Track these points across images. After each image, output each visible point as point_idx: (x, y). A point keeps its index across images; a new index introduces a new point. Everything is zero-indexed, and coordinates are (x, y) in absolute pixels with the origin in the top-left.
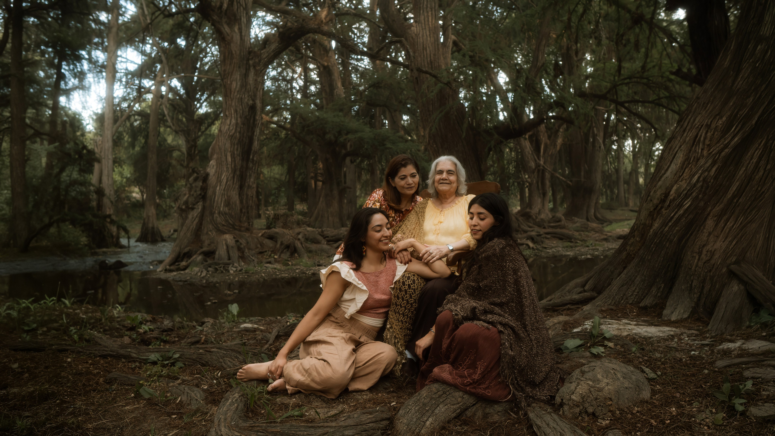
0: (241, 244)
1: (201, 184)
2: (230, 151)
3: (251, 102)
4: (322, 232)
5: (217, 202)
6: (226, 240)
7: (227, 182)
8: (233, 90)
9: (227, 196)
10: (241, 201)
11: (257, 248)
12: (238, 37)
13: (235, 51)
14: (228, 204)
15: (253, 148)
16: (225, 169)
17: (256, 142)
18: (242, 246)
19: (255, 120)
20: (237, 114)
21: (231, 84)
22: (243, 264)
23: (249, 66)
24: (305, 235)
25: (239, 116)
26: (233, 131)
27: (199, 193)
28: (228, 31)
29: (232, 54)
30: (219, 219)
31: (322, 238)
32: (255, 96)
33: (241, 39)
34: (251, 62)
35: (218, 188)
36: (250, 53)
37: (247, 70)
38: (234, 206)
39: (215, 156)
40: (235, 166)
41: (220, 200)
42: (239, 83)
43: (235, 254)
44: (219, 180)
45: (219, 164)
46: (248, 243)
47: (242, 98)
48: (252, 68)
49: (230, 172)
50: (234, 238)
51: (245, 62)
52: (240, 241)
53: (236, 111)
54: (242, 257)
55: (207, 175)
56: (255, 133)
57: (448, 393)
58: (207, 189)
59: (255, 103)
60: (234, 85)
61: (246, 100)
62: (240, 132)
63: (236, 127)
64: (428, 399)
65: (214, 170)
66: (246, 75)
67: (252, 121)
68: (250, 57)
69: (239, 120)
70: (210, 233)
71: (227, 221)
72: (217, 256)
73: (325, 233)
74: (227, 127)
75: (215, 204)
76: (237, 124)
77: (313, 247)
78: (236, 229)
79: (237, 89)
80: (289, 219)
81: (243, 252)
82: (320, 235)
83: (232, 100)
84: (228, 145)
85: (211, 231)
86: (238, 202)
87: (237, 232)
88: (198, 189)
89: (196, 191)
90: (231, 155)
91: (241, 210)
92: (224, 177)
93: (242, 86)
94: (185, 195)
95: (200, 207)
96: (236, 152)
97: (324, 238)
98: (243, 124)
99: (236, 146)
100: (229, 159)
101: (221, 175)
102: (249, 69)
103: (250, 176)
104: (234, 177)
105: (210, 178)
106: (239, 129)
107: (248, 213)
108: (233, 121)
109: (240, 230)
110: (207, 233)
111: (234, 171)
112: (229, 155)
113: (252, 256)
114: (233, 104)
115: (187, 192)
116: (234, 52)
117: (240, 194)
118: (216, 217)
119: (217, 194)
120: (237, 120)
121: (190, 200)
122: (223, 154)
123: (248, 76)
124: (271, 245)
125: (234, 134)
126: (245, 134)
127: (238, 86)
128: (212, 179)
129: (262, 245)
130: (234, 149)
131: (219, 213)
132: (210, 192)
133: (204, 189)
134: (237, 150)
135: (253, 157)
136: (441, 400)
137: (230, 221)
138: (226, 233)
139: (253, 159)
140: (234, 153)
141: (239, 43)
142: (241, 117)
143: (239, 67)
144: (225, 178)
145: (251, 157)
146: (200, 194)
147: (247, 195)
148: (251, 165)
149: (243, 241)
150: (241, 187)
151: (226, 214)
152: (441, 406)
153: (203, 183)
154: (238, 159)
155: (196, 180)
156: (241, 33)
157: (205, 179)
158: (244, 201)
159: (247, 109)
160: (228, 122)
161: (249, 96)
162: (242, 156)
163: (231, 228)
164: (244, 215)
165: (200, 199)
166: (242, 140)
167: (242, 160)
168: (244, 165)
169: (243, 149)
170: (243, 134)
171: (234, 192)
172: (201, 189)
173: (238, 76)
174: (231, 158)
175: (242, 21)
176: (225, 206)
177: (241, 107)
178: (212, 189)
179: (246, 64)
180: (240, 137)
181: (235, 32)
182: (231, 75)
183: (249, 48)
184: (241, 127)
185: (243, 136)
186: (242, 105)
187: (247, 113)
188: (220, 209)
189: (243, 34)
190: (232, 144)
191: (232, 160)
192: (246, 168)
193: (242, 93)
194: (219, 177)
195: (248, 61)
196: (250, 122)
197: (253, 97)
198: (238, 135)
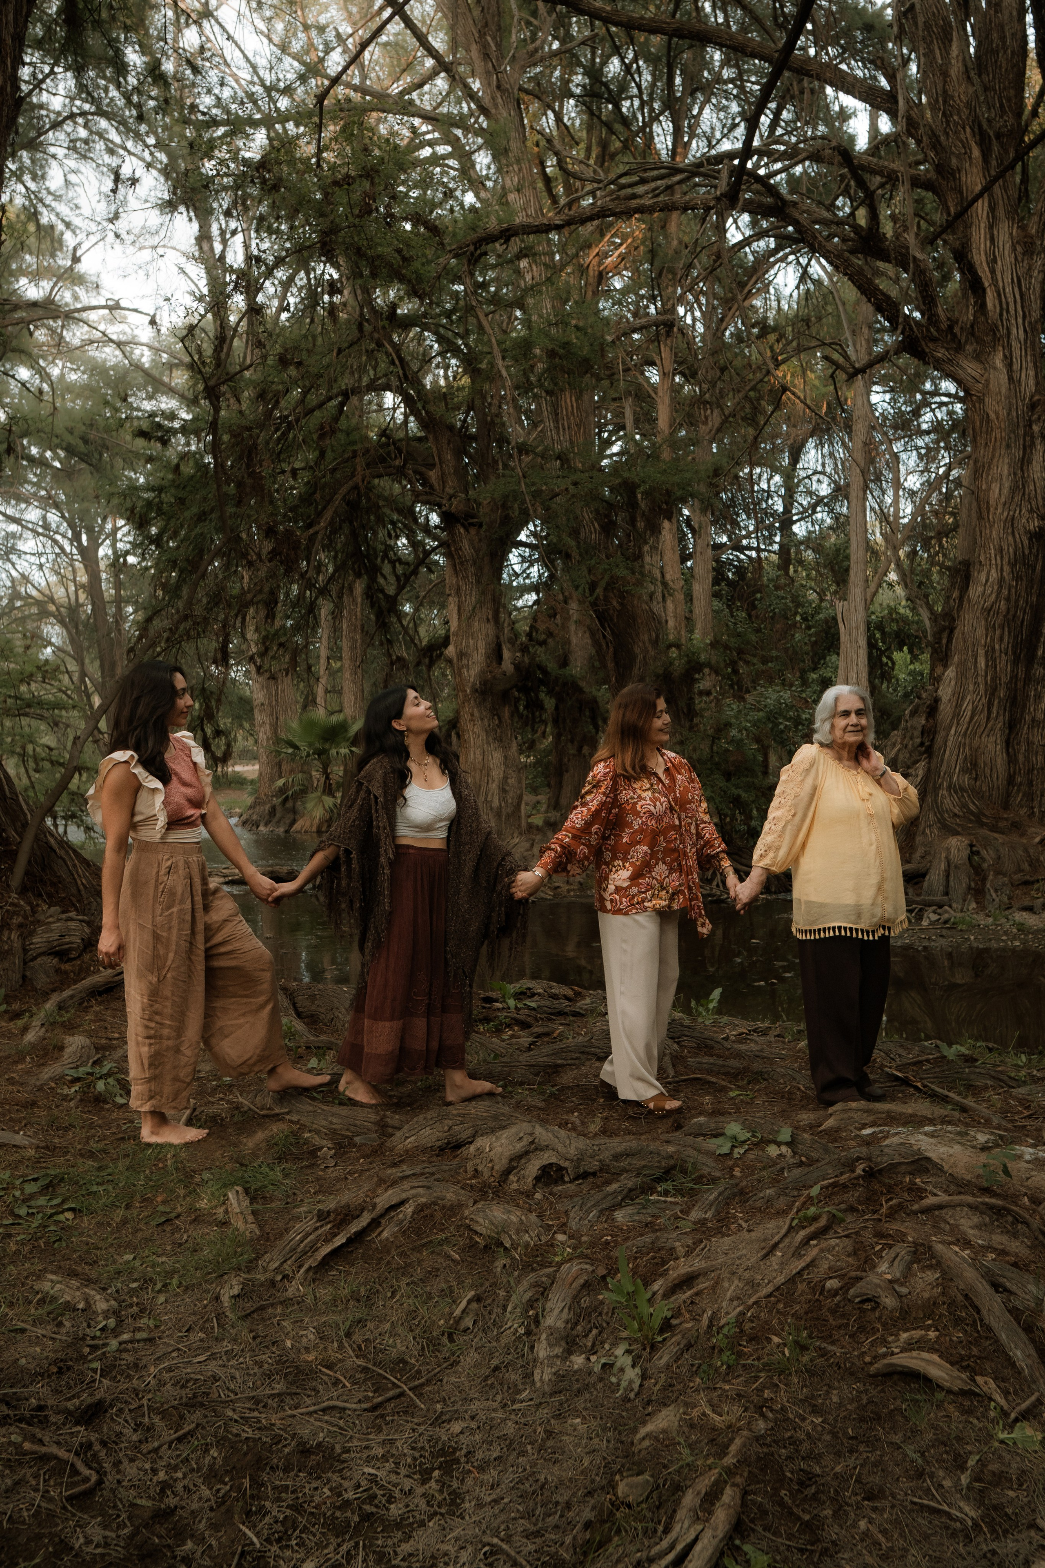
0: (983, 859)
1: (924, 721)
2: (986, 645)
3: (1035, 524)
5: (949, 761)
6: (948, 850)
7: (973, 716)
8: (992, 502)
9: (971, 748)
10: (1012, 759)
11: (1021, 871)
12: (1004, 378)
13: (997, 414)
14: (972, 766)
16: (971, 688)
18: (985, 866)
20: (1003, 558)
21: (989, 489)
22: (973, 905)
23: (1033, 437)
25: (1006, 559)
26: (993, 598)
27: (918, 741)
28: (974, 373)
30: (947, 801)
33: (1011, 379)
34: (1036, 428)
35: (953, 732)
36: (1033, 407)
37: (1028, 449)
38: (988, 771)
39: (956, 659)
40: (994, 679)
41: (954, 757)
42: (1007, 485)
43: (961, 882)
44: (957, 715)
45: (962, 675)
46: (999, 858)
47: (1013, 518)
48: (1038, 442)
49: (982, 692)
50: (972, 845)
51: (1021, 432)
52: (984, 853)
54: (978, 893)
55: (937, 700)
58: (935, 733)
60: (995, 487)
61: (1024, 520)
62: (1008, 599)
63: (1000, 587)
65: (949, 691)
66: (1024, 462)
67: (1038, 566)
68: (1035, 417)
69: (1006, 568)
70: (928, 831)
71: (964, 806)
72: (926, 884)
74: (980, 589)
75: (944, 768)
76: (1001, 580)
78: (982, 825)
79: (1003, 500)
81: (984, 880)
83: (991, 527)
84: (981, 631)
85: (930, 826)
86: (1001, 760)
87: (985, 832)
88: (917, 733)
89: (912, 738)
90: (986, 653)
91: (1011, 780)
92: (967, 707)
93: (1013, 490)
95: (921, 773)
96: (997, 647)
98: (1018, 578)
99: (998, 633)
100: (982, 662)
101: (963, 699)
102: (1033, 444)
103: (1038, 697)
104: (990, 704)
105: (942, 707)
106: (1005, 592)
107: (1030, 784)
108: (994, 574)
109: (994, 829)
110: (924, 835)
111: (992, 691)
112: (981, 652)
113: (996, 891)
114: (996, 535)
115: (899, 740)
116: (993, 416)
117: (1008, 743)
118: (944, 796)
119: (949, 743)
120: (1002, 570)
121: (901, 757)
122: (971, 652)
123: (1030, 462)
125: (993, 604)
126: (1022, 603)
127: (1005, 491)
128: (945, 710)
129: (1035, 864)
130: (992, 640)
131: (949, 787)
132: (939, 739)
133: (930, 732)
134: (1001, 639)
137: (972, 806)
138: (957, 833)
140: (993, 649)
141: (1004, 391)
142: (1013, 565)
143: (1008, 446)
144: (970, 708)
145: (1040, 653)
146: (922, 744)
147: (1030, 744)
148: (1038, 671)
149: (989, 855)
150: (1012, 726)
151: (962, 789)
153: (927, 720)
154: (1004, 664)
155: (914, 713)
156: (1010, 366)
157: (933, 709)
158: (1021, 758)
159: (1026, 542)
160: (983, 578)
161: (1031, 511)
162: (1014, 653)
163: (971, 821)
164: (1018, 791)
165: (921, 754)
166: (1014, 616)
167: (1016, 662)
168: (1021, 674)
169: (1016, 637)
170: (1017, 601)
171: (992, 739)
172: (922, 733)
173: (1006, 467)
174: (987, 661)
175: (1013, 337)
176: (964, 771)
177: (1010, 538)
178: (942, 733)
179: (1025, 435)
180: (1008, 610)
181: (995, 368)
182: (989, 468)
183: (1032, 397)
184: (1010, 587)
185: (1017, 607)
186: (1013, 533)
187: (1027, 552)
188: (951, 779)
189: (1016, 367)
190: (990, 628)
191: (987, 666)
192: (1028, 679)
193: (1013, 507)
194: (958, 706)
195: (1030, 426)
196: (1034, 570)
197: (1041, 511)
198: (1004, 604)
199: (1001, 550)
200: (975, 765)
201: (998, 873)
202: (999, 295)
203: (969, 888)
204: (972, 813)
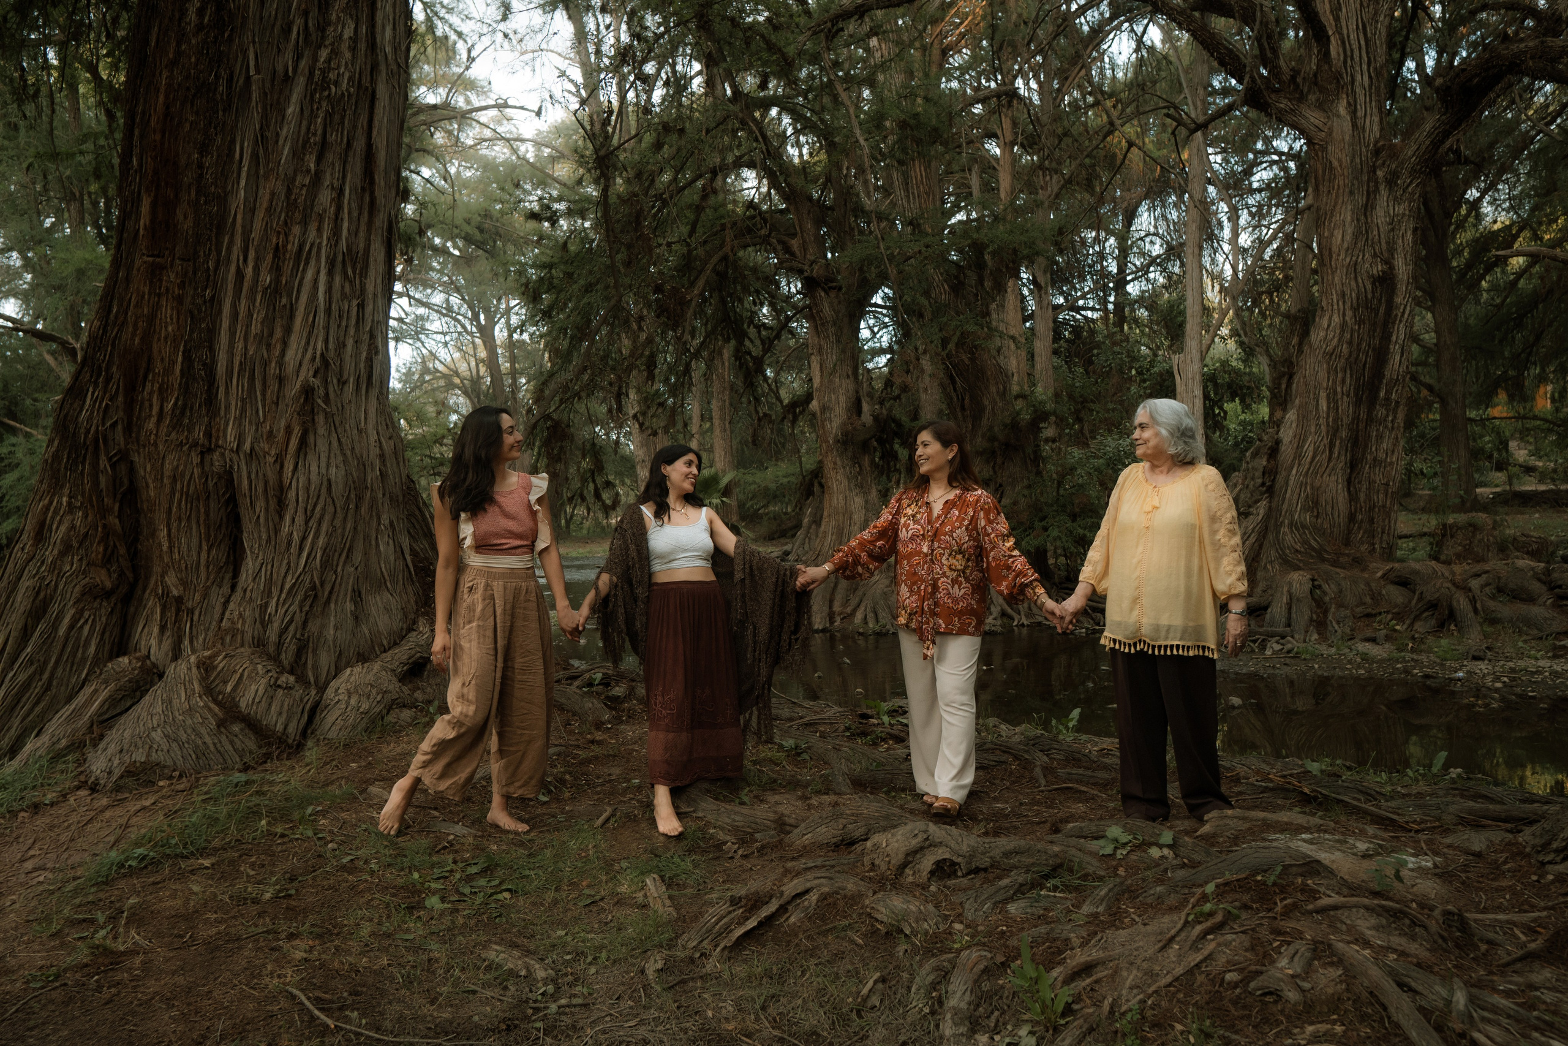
0: (1325, 593)
1: (1264, 463)
2: (1327, 388)
3: (1379, 268)
4: (1548, 572)
5: (1290, 500)
6: (1290, 584)
7: (1313, 458)
8: (1335, 249)
9: (1312, 488)
10: (1353, 498)
11: (1362, 604)
12: (1347, 125)
13: (1340, 161)
14: (1314, 504)
15: (1387, 373)
16: (1313, 429)
17: (1398, 358)
18: (1327, 599)
19: (1390, 305)
20: (1345, 304)
21: (1332, 235)
22: (1315, 636)
23: (1377, 182)
24: (1499, 578)
25: (1348, 304)
26: (1336, 340)
27: (1260, 481)
28: (1317, 122)
29: (1331, 168)
30: (1289, 538)
31: (1544, 588)
32: (1392, 250)
33: (1354, 125)
34: (1380, 173)
35: (1294, 472)
36: (1377, 152)
37: (1371, 195)
38: (1329, 509)
39: (1298, 401)
40: (1335, 420)
41: (1296, 496)
42: (1350, 231)
43: (1303, 614)
44: (1298, 455)
45: (1303, 418)
46: (1341, 591)
47: (1356, 264)
48: (1382, 187)
49: (1324, 433)
50: (1313, 580)
51: (1365, 178)
52: (1325, 587)
54: (1320, 625)
55: (1278, 442)
56: (1394, 338)
58: (1276, 473)
59: (1392, 268)
60: (1338, 234)
61: (1367, 265)
62: (1350, 343)
63: (1343, 331)
65: (1291, 433)
66: (1368, 208)
67: (1383, 310)
68: (1380, 162)
69: (1349, 313)
70: (1269, 567)
71: (1305, 542)
72: (1268, 616)
73: (1555, 575)
74: (1322, 334)
75: (1285, 507)
76: (1344, 324)
77: (1505, 610)
78: (1323, 560)
79: (1345, 245)
80: (1479, 537)
81: (1326, 612)
82: (1539, 580)
83: (1333, 273)
84: (1322, 374)
85: (1271, 562)
86: (1342, 499)
87: (1326, 567)
88: (1258, 474)
89: (1253, 479)
90: (1328, 395)
91: (1352, 518)
92: (1309, 448)
93: (1356, 236)
95: (1262, 512)
96: (1339, 389)
97: (1551, 589)
98: (1360, 322)
99: (1340, 375)
100: (1323, 404)
101: (1305, 441)
102: (1376, 190)
103: (1380, 437)
104: (1332, 445)
105: (1283, 448)
106: (1347, 336)
107: (1371, 521)
108: (1336, 319)
109: (1335, 563)
110: (1265, 567)
111: (1334, 432)
112: (1323, 395)
113: (1338, 623)
114: (1338, 280)
116: (1335, 163)
117: (1349, 482)
118: (1284, 534)
119: (1291, 483)
120: (1344, 315)
121: (1242, 496)
122: (1312, 395)
123: (1373, 207)
124: (1400, 600)
125: (1335, 348)
126: (1364, 346)
127: (1348, 238)
128: (1287, 451)
129: (1376, 597)
130: (1334, 382)
131: (1291, 525)
132: (1280, 479)
133: (1271, 473)
134: (1343, 381)
135: (1388, 392)
137: (1313, 543)
138: (1298, 568)
139: (1387, 399)
140: (1335, 392)
141: (1347, 138)
142: (1355, 310)
143: (1351, 193)
144: (1311, 448)
145: (1382, 394)
146: (1263, 484)
147: (1371, 482)
148: (1380, 412)
149: (1330, 589)
150: (1353, 466)
151: (1304, 527)
153: (1268, 461)
154: (1346, 405)
155: (1255, 455)
156: (1354, 113)
157: (1274, 451)
158: (1362, 496)
159: (1369, 287)
160: (1325, 322)
161: (1375, 256)
162: (1356, 395)
163: (1312, 557)
164: (1360, 528)
165: (1262, 494)
166: (1356, 359)
167: (1358, 403)
168: (1363, 416)
169: (1358, 380)
170: (1359, 344)
171: (1334, 478)
172: (1264, 474)
173: (1349, 214)
174: (1329, 403)
175: (1357, 84)
176: (1305, 509)
177: (1353, 283)
178: (1284, 474)
179: (1368, 181)
180: (1351, 353)
181: (1339, 116)
182: (1332, 215)
183: (1376, 142)
184: (1352, 330)
185: (1359, 350)
186: (1356, 278)
187: (1370, 296)
188: (1292, 516)
189: (1360, 113)
190: (1332, 371)
191: (1329, 407)
192: (1370, 420)
193: (1356, 252)
194: (1299, 447)
195: (1374, 172)
196: (1377, 315)
197: (1386, 255)
198: (1345, 349)
199: (1343, 295)
200: (1316, 503)
201: (1340, 606)
202: (1343, 43)
203: (1311, 620)
204: (1313, 549)
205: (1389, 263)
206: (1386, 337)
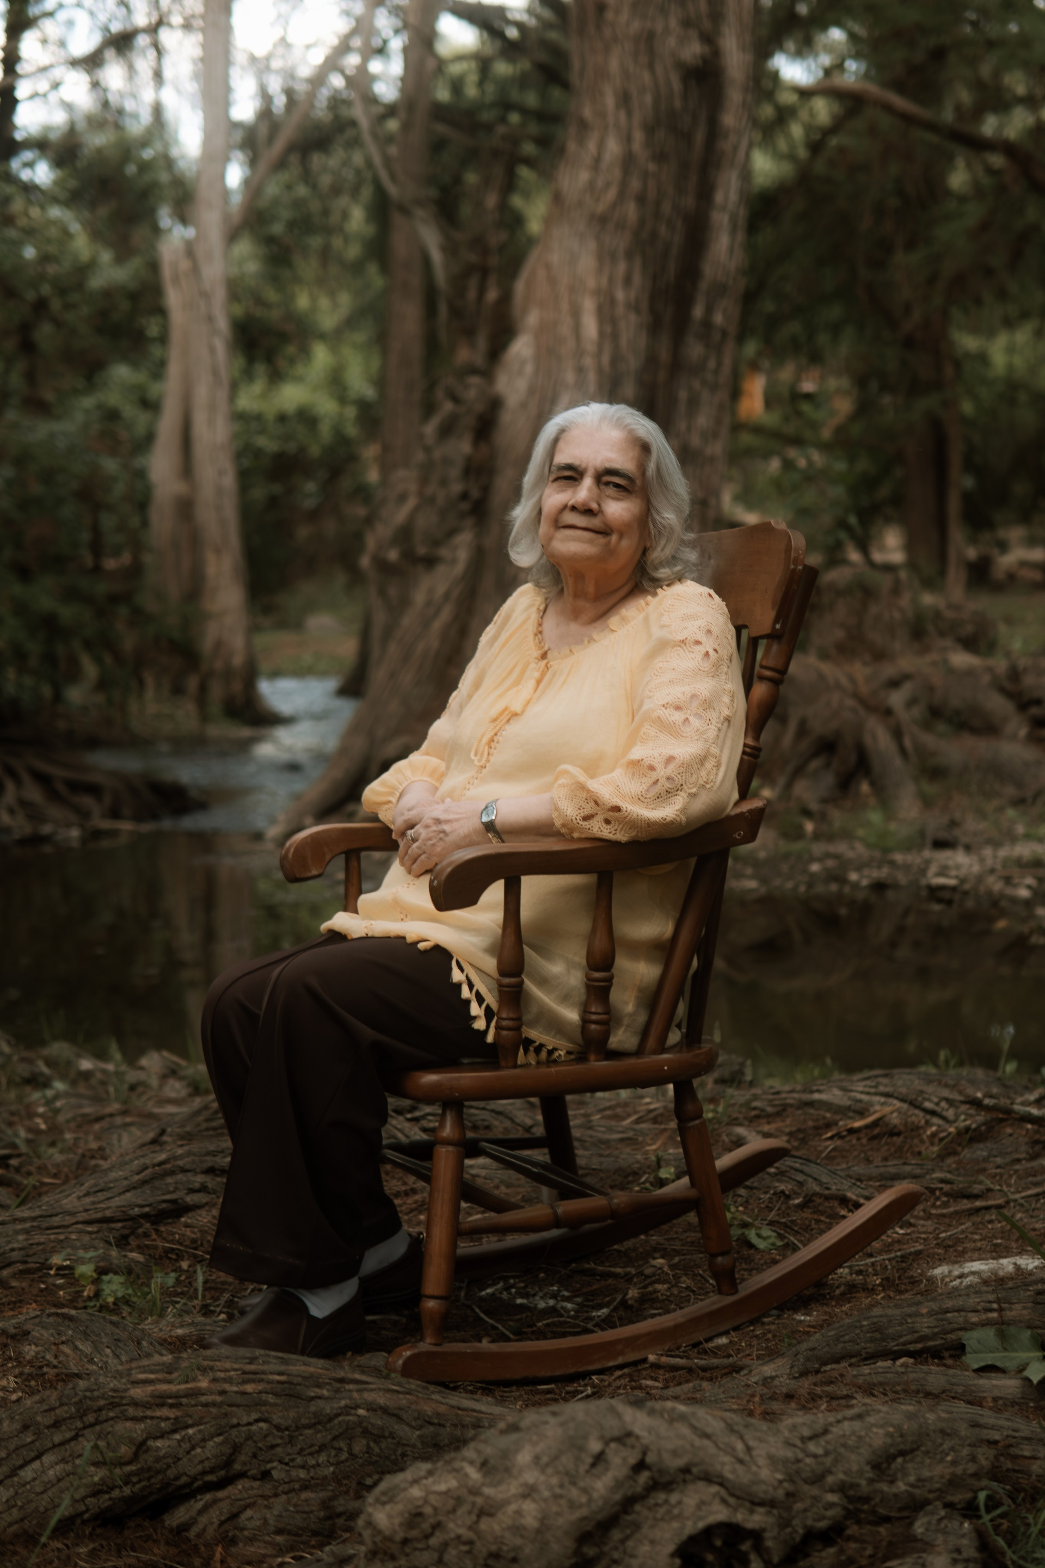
2: (598, 292)
3: (693, 51)
4: (1012, 673)
15: (707, 269)
17: (723, 241)
19: (714, 131)
20: (629, 114)
24: (931, 688)
25: (637, 119)
26: (611, 194)
31: (1009, 707)
39: (533, 318)
40: (616, 359)
45: (550, 351)
47: (650, 36)
53: (625, 100)
55: (496, 405)
56: (719, 197)
57: (90, 1418)
61: (672, 41)
62: (641, 199)
63: (625, 173)
64: (17, 1426)
65: (522, 384)
67: (700, 138)
69: (638, 136)
73: (1027, 680)
74: (583, 177)
76: (628, 161)
80: (875, 610)
82: (1002, 690)
83: (607, 51)
84: (587, 262)
88: (456, 472)
89: (445, 482)
90: (599, 307)
94: (402, 498)
95: (463, 555)
96: (620, 296)
97: (1023, 707)
98: (660, 157)
99: (621, 267)
100: (590, 326)
103: (694, 400)
105: (509, 416)
106: (635, 184)
108: (613, 147)
112: (589, 306)
114: (614, 65)
115: (413, 487)
120: (628, 139)
121: (421, 522)
122: (565, 306)
126: (667, 208)
128: (518, 422)
130: (611, 280)
133: (480, 469)
134: (628, 281)
135: (709, 310)
136: (57, 1439)
139: (707, 324)
140: (613, 301)
142: (650, 130)
145: (698, 312)
148: (695, 350)
152: (47, 1459)
153: (475, 443)
154: (632, 327)
155: (447, 429)
157: (485, 423)
159: (677, 85)
160: (590, 154)
161: (687, 23)
162: (652, 309)
166: (652, 234)
167: (654, 327)
168: (664, 354)
169: (654, 277)
170: (658, 204)
174: (599, 325)
177: (646, 75)
180: (642, 222)
184: (645, 175)
185: (657, 216)
186: (651, 67)
187: (678, 104)
190: (605, 257)
191: (601, 334)
192: (677, 365)
193: (648, 12)
196: (689, 145)
197: (707, 24)
198: (631, 211)
199: (627, 97)
205: (710, 39)
206: (705, 193)
